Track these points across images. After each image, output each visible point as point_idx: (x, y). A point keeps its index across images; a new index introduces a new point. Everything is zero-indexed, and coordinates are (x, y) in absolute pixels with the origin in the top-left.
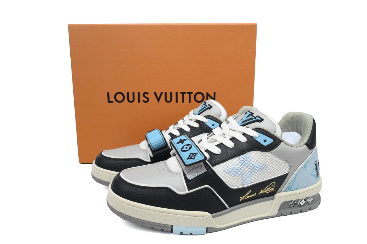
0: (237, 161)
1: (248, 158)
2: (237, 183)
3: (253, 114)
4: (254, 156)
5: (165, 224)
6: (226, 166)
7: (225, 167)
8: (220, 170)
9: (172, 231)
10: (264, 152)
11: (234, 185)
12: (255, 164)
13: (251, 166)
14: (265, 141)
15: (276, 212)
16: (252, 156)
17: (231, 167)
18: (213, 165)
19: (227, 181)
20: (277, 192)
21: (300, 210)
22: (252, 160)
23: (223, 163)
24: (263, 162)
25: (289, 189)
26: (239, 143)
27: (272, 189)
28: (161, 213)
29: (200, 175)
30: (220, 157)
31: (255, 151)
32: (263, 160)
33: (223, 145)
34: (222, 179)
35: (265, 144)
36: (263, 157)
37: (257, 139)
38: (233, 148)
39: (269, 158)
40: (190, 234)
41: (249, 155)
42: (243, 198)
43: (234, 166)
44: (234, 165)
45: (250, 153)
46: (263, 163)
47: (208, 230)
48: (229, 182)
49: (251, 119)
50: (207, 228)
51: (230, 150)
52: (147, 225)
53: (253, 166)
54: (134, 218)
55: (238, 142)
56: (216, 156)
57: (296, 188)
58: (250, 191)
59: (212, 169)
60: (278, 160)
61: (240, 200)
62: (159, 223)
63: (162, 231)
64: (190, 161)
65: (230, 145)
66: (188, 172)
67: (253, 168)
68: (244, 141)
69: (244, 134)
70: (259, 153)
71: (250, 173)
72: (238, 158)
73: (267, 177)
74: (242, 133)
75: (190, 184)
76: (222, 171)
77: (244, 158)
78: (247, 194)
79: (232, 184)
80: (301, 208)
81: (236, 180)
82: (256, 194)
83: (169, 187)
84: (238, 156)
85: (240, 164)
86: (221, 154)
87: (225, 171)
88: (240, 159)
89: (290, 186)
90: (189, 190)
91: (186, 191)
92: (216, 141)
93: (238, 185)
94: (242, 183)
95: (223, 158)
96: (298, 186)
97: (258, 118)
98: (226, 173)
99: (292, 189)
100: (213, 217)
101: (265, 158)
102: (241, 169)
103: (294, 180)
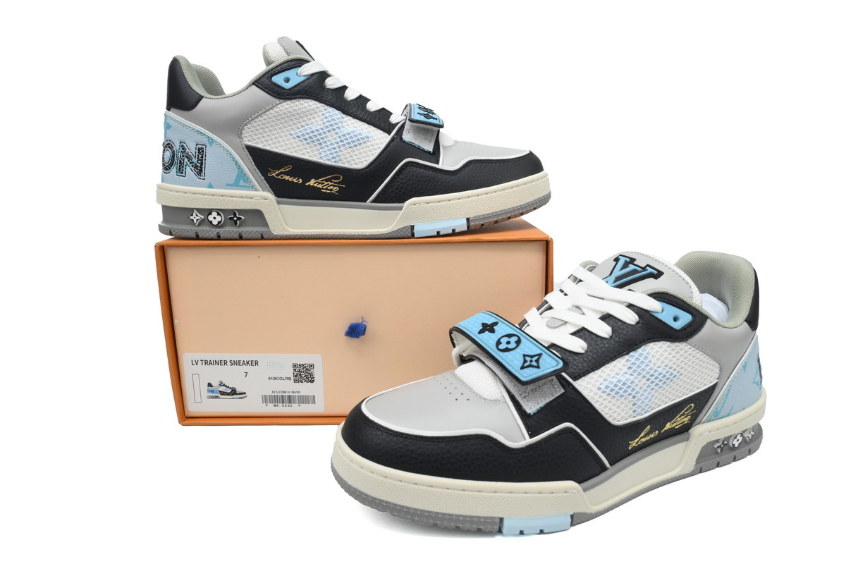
0: (624, 365)
1: (646, 358)
2: (625, 412)
3: (635, 260)
4: (656, 351)
5: (486, 516)
6: (603, 379)
7: (601, 380)
8: (588, 386)
9: (500, 531)
10: (677, 344)
11: (619, 418)
12: (660, 370)
13: (652, 375)
14: (676, 319)
15: (691, 465)
16: (653, 352)
17: (613, 380)
18: (575, 379)
19: (606, 410)
20: (694, 425)
21: (733, 456)
22: (654, 360)
23: (596, 371)
24: (674, 364)
25: (717, 416)
26: (622, 327)
27: (686, 420)
28: (477, 493)
29: (551, 402)
30: (585, 359)
31: (659, 341)
32: (674, 360)
33: (586, 332)
34: (597, 406)
35: (677, 325)
36: (674, 353)
37: (659, 316)
38: (611, 337)
39: (686, 355)
40: (539, 532)
41: (646, 350)
42: (634, 444)
43: (619, 377)
44: (617, 374)
45: (649, 347)
46: (674, 367)
47: (576, 519)
48: (610, 412)
49: (634, 272)
50: (572, 516)
51: (605, 342)
52: (446, 524)
53: (656, 374)
54: (414, 509)
55: (620, 323)
56: (577, 358)
57: (728, 412)
58: (649, 427)
59: (574, 388)
60: (702, 357)
61: (630, 448)
62: (474, 515)
63: (480, 532)
64: (531, 373)
65: (604, 330)
66: (524, 397)
67: (656, 378)
68: (632, 321)
69: (630, 306)
70: (666, 345)
71: (649, 389)
72: (625, 359)
73: (680, 395)
74: (626, 304)
75: (533, 423)
76: (595, 389)
77: (638, 359)
78: (642, 435)
79: (615, 415)
80: (735, 453)
81: (623, 406)
82: (657, 432)
83: (488, 434)
84: (625, 355)
85: (630, 371)
86: (586, 352)
87: (601, 389)
88: (628, 360)
89: (719, 409)
90: (531, 436)
91: (525, 440)
92: (566, 323)
93: (627, 416)
94: (634, 411)
95: (593, 361)
96: (732, 408)
97: (650, 270)
98: (604, 392)
99: (720, 416)
100: (585, 490)
101: (678, 356)
102: (632, 381)
103: (726, 397)
